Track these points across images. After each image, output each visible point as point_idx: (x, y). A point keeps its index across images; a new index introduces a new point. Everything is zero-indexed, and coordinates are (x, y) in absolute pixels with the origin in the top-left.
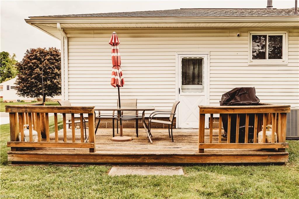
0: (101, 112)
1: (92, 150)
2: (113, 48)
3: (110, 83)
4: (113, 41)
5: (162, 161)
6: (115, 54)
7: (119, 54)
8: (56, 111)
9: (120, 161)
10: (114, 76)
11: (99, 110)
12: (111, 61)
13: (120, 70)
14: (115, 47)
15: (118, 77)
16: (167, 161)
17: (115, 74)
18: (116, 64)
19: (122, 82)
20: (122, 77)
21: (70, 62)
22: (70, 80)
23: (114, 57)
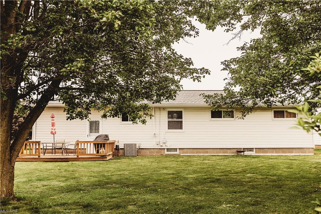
0: (47, 144)
1: (39, 156)
2: (52, 119)
3: (50, 132)
4: (52, 116)
5: (63, 160)
6: (53, 121)
7: (54, 121)
8: (33, 143)
9: (49, 160)
10: (52, 130)
11: (43, 143)
12: (51, 124)
13: (55, 128)
14: (53, 119)
15: (53, 131)
16: (65, 160)
17: (52, 129)
18: (53, 125)
19: (55, 132)
20: (55, 131)
21: (37, 127)
22: (36, 134)
23: (52, 122)
